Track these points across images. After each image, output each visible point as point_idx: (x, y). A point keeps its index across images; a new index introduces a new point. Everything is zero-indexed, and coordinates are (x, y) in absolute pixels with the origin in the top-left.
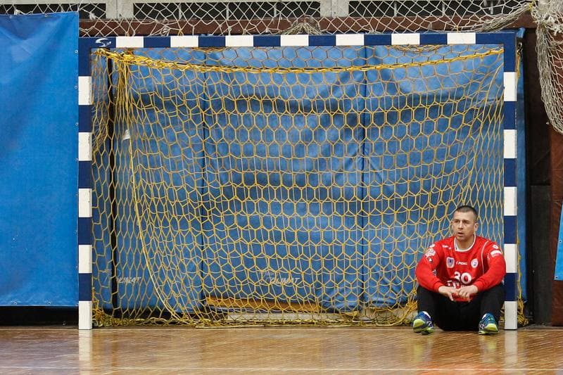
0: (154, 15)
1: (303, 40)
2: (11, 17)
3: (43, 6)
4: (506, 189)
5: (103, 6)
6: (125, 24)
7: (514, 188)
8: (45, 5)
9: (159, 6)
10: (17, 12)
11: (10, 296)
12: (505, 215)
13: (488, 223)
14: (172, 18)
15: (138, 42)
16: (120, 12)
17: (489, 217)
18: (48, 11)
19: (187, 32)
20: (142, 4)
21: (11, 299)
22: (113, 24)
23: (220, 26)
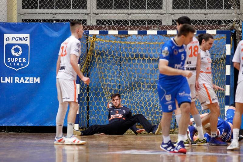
0: (103, 24)
1: (155, 32)
2: (52, 23)
3: (64, 20)
4: (226, 86)
5: (85, 20)
6: (92, 27)
7: (229, 86)
8: (65, 20)
9: (105, 21)
10: (55, 21)
11: (50, 122)
12: (226, 95)
13: (221, 98)
14: (109, 25)
15: (97, 32)
16: (92, 23)
17: (222, 96)
18: (66, 22)
19: (115, 29)
20: (99, 20)
21: (50, 124)
22: (88, 27)
23: (126, 28)
